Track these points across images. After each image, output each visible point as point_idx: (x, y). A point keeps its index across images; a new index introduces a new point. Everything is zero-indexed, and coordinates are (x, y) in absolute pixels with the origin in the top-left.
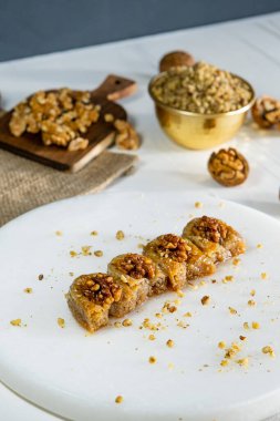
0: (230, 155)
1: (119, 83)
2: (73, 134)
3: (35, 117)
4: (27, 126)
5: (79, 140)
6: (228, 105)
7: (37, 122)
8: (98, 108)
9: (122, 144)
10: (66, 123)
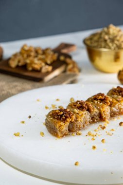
1: (66, 46)
2: (43, 64)
3: (23, 56)
4: (19, 62)
5: (47, 67)
7: (25, 59)
10: (40, 59)
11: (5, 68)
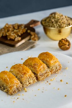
1: (34, 22)
2: (16, 36)
3: (5, 31)
4: (3, 34)
5: (18, 37)
6: (65, 25)
8: (26, 29)
9: (33, 39)
10: (15, 33)
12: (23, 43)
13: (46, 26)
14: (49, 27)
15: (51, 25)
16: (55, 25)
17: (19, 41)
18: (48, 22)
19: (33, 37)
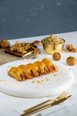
0: (57, 53)
1: (37, 42)
3: (16, 47)
4: (14, 49)
5: (25, 51)
6: (58, 44)
8: (31, 46)
9: (35, 53)
11: (8, 51)
12: (28, 55)
13: (45, 44)
14: (47, 44)
15: (48, 43)
16: (51, 43)
17: (25, 54)
18: (46, 41)
19: (35, 51)
